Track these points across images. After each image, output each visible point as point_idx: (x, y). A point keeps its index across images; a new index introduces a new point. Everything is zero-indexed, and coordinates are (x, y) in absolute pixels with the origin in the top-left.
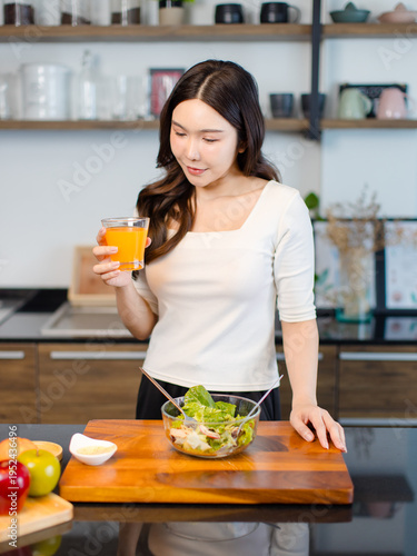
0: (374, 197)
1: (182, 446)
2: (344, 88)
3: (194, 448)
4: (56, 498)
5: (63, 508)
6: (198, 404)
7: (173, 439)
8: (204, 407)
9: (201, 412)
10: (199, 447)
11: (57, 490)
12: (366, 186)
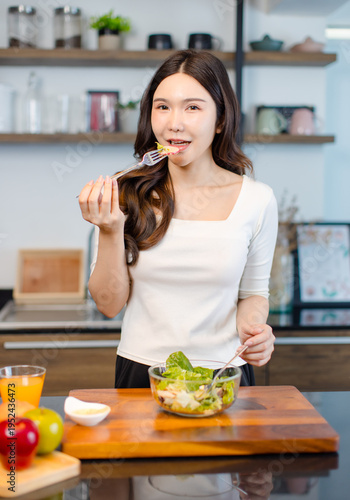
0: (294, 200)
1: (170, 406)
2: (260, 109)
3: (184, 406)
4: (60, 455)
5: (70, 463)
6: (179, 368)
7: (162, 400)
8: (184, 371)
9: (184, 375)
10: (189, 405)
11: (61, 448)
12: (286, 191)
